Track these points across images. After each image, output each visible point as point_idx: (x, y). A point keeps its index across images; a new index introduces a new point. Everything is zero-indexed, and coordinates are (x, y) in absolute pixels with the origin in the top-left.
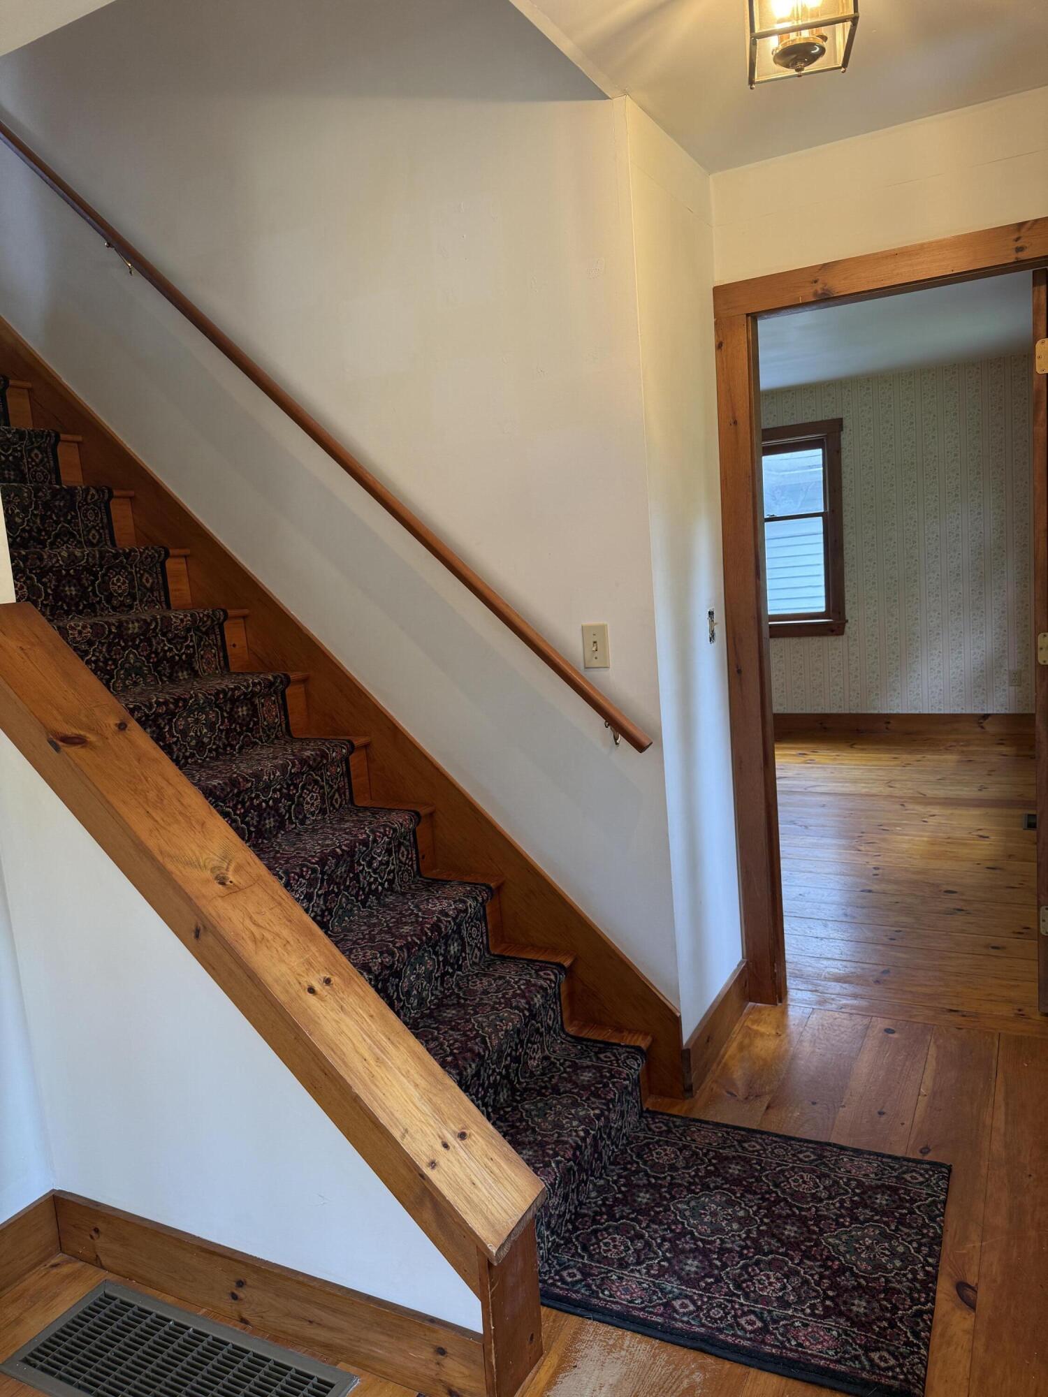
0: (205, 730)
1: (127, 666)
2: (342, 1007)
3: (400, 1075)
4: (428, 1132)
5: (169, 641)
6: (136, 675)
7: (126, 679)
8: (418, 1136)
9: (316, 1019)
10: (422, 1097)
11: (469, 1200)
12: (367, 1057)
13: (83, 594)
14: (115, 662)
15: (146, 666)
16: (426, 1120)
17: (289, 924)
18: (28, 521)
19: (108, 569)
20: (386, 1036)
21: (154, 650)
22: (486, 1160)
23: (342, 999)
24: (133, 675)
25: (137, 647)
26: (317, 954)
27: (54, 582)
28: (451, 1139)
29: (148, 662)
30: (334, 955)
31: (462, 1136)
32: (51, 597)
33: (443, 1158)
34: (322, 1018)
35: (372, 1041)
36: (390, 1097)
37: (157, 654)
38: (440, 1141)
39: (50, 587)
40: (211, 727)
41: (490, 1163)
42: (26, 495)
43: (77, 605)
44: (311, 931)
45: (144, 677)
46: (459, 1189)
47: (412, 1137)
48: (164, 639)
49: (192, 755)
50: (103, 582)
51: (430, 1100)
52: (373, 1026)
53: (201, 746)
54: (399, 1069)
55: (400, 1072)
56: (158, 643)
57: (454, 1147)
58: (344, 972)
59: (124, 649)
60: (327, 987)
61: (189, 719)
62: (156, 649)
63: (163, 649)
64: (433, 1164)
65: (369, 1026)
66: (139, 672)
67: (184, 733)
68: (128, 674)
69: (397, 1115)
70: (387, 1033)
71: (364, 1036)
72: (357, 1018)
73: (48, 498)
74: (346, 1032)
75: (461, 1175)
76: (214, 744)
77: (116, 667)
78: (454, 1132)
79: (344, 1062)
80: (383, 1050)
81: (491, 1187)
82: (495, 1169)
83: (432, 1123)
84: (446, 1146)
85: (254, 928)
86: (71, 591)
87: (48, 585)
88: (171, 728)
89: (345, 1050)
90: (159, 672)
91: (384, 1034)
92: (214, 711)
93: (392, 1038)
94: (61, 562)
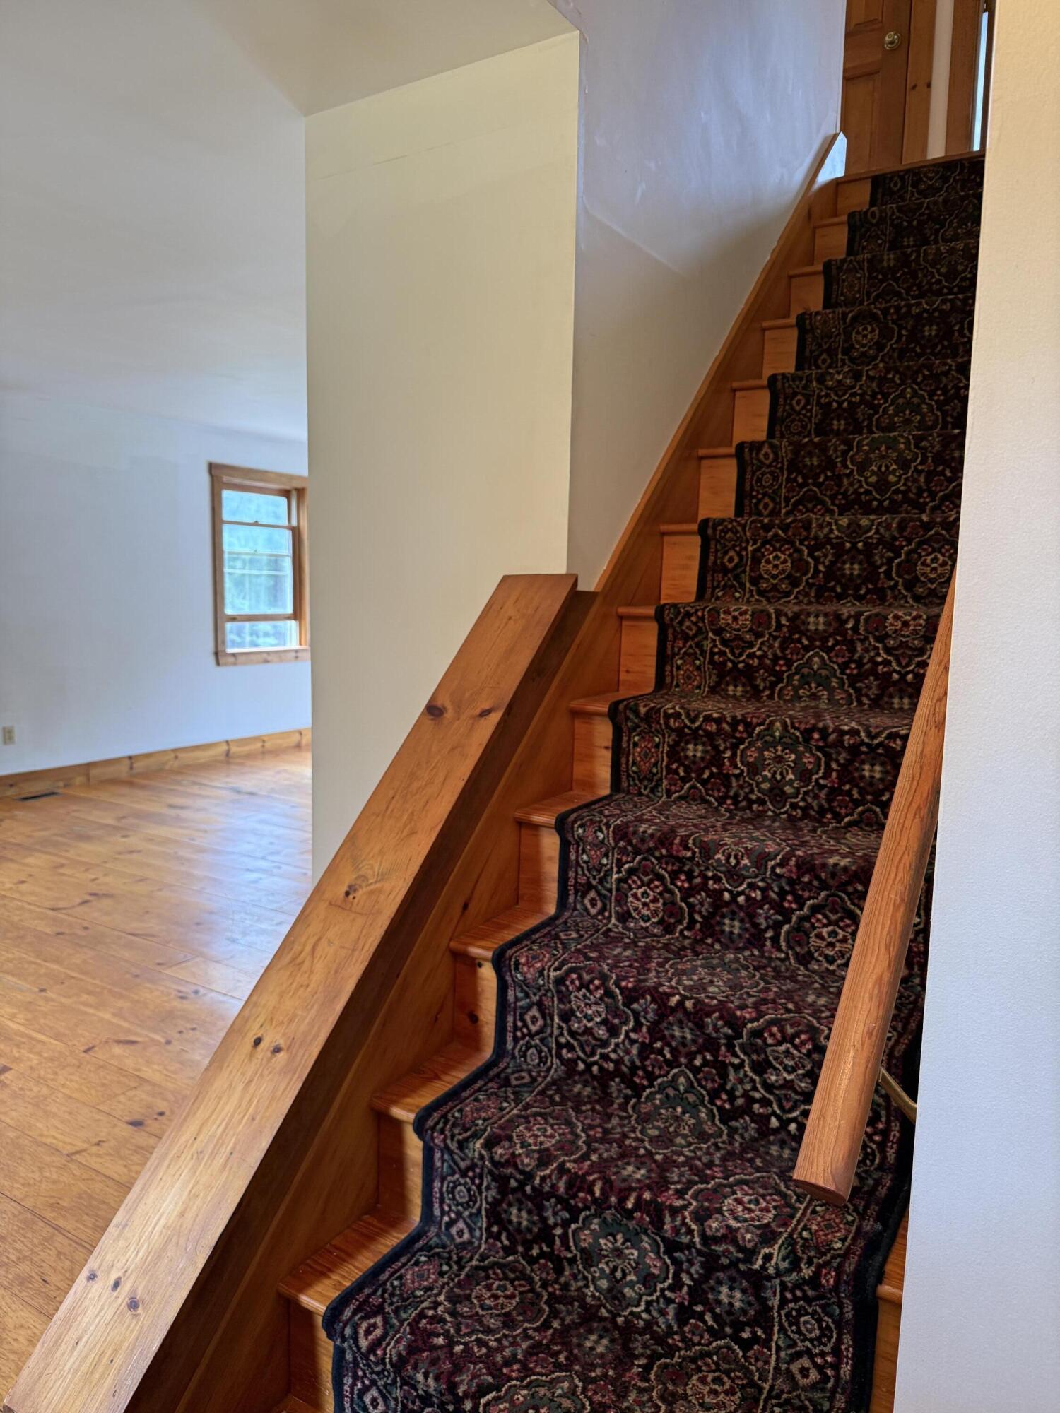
0: (791, 776)
1: (806, 671)
2: (251, 1081)
3: (189, 1189)
4: (129, 1253)
5: (888, 650)
6: (819, 685)
7: (801, 687)
8: (122, 1243)
9: (226, 1065)
10: (169, 1228)
11: (57, 1343)
12: (199, 1139)
13: (871, 574)
14: (789, 663)
15: (838, 678)
16: (142, 1246)
17: (332, 972)
18: (907, 479)
19: (919, 544)
20: (234, 1148)
21: (856, 657)
22: (109, 1352)
23: (262, 1075)
24: (813, 685)
25: (828, 650)
26: (307, 1020)
27: (830, 557)
28: (125, 1290)
29: (843, 673)
30: (316, 1036)
31: (133, 1305)
32: (821, 575)
33: (101, 1287)
34: (229, 1069)
35: (222, 1135)
36: (159, 1189)
37: (860, 664)
38: (120, 1274)
39: (823, 563)
40: (804, 775)
41: (105, 1360)
42: (902, 446)
43: (858, 588)
44: (335, 997)
45: (831, 691)
46: (68, 1323)
47: (120, 1235)
48: (880, 646)
49: (761, 802)
50: (908, 560)
51: (168, 1241)
52: (240, 1127)
53: (777, 793)
54: (197, 1183)
55: (192, 1188)
56: (866, 650)
57: (117, 1297)
58: (298, 1058)
59: (807, 649)
60: (269, 1054)
61: (766, 753)
62: (861, 658)
63: (872, 660)
64: (92, 1277)
65: (240, 1122)
66: (824, 683)
67: (754, 769)
68: (805, 681)
69: (141, 1206)
70: (238, 1147)
71: (224, 1124)
72: (244, 1105)
73: (937, 448)
74: (222, 1102)
75: (86, 1320)
76: (803, 799)
77: (789, 669)
78: (135, 1291)
79: (185, 1120)
80: (213, 1155)
81: (77, 1371)
82: (100, 1369)
83: (141, 1254)
84: (116, 1285)
85: (308, 948)
86: (853, 569)
87: (822, 560)
88: (734, 755)
89: (200, 1112)
90: (858, 691)
91: (235, 1144)
92: (813, 755)
93: (234, 1155)
94: (836, 533)
